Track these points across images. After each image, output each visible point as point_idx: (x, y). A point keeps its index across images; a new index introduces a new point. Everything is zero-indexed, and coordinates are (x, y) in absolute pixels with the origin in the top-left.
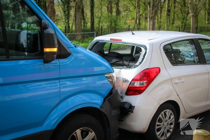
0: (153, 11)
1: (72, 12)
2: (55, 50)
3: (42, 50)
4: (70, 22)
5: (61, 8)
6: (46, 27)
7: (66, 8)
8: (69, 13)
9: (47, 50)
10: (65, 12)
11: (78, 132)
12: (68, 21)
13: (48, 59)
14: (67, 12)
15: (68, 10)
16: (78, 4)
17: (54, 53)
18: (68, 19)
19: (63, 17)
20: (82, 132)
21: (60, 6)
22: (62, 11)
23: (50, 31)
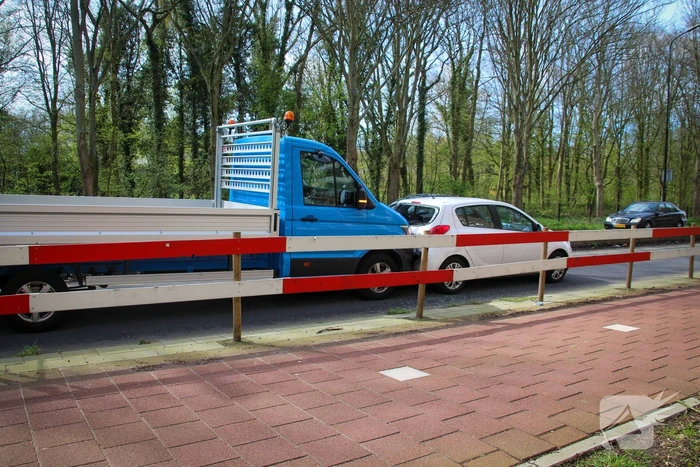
0: (518, 176)
1: (385, 173)
2: (365, 201)
3: (357, 201)
4: (380, 190)
5: (365, 165)
6: (360, 187)
7: (374, 167)
8: (379, 173)
9: (361, 201)
10: (372, 171)
11: (378, 265)
12: (377, 188)
13: (359, 207)
14: (376, 172)
15: (378, 169)
16: (394, 161)
17: (363, 203)
18: (377, 184)
19: (369, 181)
20: (381, 267)
21: (364, 162)
22: (367, 170)
23: (363, 189)
